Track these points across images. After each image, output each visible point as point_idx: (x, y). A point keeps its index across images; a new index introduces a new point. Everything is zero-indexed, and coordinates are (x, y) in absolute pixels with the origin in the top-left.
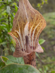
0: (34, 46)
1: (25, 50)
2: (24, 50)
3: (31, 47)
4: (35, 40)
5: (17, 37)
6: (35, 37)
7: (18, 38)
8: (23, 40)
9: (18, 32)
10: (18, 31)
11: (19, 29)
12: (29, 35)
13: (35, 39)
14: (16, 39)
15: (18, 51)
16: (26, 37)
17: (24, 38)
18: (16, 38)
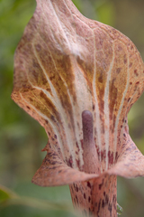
0: (114, 150)
1: (78, 162)
2: (74, 163)
3: (102, 155)
4: (116, 129)
5: (47, 114)
6: (113, 118)
7: (52, 118)
8: (72, 126)
9: (48, 95)
10: (49, 90)
11: (49, 82)
12: (94, 108)
13: (114, 124)
14: (47, 122)
15: (54, 163)
16: (83, 117)
17: (78, 120)
18: (46, 117)
